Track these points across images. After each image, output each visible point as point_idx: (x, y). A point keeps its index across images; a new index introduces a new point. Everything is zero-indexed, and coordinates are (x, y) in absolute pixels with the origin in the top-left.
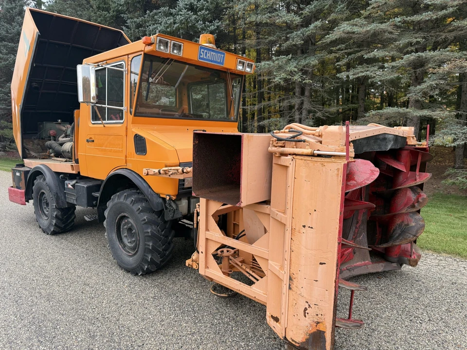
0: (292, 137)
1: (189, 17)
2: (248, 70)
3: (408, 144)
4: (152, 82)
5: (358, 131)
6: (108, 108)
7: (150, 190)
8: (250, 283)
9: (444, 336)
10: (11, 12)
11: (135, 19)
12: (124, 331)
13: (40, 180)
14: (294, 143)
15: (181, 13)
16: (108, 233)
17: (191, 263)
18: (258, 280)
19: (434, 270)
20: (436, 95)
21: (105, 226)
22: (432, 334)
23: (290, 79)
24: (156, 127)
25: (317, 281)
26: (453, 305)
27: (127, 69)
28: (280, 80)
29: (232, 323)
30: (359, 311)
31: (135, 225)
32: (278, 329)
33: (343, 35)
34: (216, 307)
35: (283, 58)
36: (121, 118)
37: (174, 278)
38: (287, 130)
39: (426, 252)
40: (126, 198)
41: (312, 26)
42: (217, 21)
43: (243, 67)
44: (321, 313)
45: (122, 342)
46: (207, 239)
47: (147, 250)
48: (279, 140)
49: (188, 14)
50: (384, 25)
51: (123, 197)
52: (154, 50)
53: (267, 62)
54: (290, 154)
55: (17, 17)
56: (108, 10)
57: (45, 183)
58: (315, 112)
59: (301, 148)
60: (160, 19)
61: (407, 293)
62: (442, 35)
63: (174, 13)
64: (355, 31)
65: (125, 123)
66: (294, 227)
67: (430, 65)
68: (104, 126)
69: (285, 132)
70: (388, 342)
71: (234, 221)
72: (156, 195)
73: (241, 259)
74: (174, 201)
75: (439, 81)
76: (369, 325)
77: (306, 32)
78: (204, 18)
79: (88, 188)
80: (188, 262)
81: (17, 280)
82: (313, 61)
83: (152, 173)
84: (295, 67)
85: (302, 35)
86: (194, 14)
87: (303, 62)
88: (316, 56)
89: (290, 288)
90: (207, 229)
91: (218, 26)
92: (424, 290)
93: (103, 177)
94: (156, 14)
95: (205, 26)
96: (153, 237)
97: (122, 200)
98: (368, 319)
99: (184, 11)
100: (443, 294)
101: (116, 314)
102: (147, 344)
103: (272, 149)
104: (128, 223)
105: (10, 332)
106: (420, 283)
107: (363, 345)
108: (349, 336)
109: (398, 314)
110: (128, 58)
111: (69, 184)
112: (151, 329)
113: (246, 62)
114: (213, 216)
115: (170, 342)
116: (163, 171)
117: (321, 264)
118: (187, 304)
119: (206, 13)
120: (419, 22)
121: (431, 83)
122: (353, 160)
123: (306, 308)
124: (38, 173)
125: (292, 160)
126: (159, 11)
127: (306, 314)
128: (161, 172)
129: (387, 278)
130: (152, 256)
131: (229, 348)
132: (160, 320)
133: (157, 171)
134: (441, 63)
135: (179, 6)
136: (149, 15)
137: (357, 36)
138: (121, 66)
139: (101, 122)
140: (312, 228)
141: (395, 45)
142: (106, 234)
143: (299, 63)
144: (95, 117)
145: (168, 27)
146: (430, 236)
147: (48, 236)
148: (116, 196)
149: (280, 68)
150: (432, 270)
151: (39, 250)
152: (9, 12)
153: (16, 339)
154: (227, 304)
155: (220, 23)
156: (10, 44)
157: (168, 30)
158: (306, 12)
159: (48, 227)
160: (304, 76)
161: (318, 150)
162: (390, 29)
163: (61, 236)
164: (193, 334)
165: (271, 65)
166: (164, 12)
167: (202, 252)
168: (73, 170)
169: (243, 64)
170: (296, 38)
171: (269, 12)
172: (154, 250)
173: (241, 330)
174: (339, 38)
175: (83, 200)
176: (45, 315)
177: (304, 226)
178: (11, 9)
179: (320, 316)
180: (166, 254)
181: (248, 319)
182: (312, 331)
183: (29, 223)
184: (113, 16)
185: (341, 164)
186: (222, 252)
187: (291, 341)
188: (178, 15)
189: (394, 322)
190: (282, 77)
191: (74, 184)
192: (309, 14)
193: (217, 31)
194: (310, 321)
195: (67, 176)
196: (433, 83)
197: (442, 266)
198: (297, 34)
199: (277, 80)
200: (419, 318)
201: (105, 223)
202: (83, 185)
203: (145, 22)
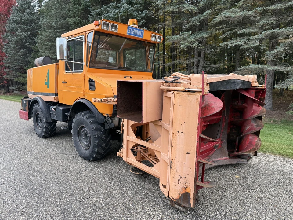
0: (174, 81)
1: (129, 9)
2: (158, 40)
3: (253, 86)
4: (99, 48)
5: (214, 77)
6: (74, 63)
7: (97, 111)
8: (151, 166)
9: (268, 201)
10: (24, 6)
11: (96, 10)
12: (79, 190)
13: (37, 106)
14: (175, 84)
15: (123, 6)
16: (74, 137)
17: (119, 154)
18: (155, 164)
19: (270, 164)
20: (283, 56)
21: (72, 133)
22: (261, 199)
23: (191, 46)
24: (102, 74)
25: (185, 163)
26: (277, 184)
27: (85, 40)
28: (184, 47)
29: (142, 189)
30: (218, 185)
31: (88, 132)
32: (165, 191)
33: (225, 19)
34: (133, 180)
35: (186, 34)
36: (82, 69)
37: (111, 163)
38: (172, 77)
39: (268, 154)
40: (84, 116)
41: (205, 14)
42: (146, 11)
43: (155, 39)
44: (187, 182)
45: (78, 196)
46: (128, 140)
47: (95, 146)
48: (166, 82)
49: (128, 7)
50: (250, 12)
51: (82, 115)
52: (101, 29)
53: (176, 36)
54: (172, 91)
55: (27, 9)
56: (80, 5)
57: (39, 107)
58: (206, 67)
59: (179, 87)
60: (111, 10)
61: (250, 176)
62: (288, 18)
63: (119, 6)
64: (232, 16)
65: (84, 72)
66: (173, 133)
67: (279, 38)
68: (72, 74)
69: (171, 78)
70: (232, 202)
71: (146, 131)
72: (100, 114)
73: (149, 153)
74: (110, 118)
75: (285, 47)
76: (223, 192)
77: (201, 17)
78: (138, 9)
79: (63, 110)
80: (118, 154)
81: (22, 162)
82: (205, 35)
83: (97, 101)
84: (194, 39)
85: (198, 19)
86: (131, 7)
87: (199, 36)
88: (207, 32)
89: (171, 168)
90: (128, 135)
91: (146, 14)
92: (261, 175)
93: (71, 103)
94: (108, 7)
95: (138, 14)
96: (98, 138)
97: (81, 117)
98: (223, 190)
99: (126, 5)
100: (273, 178)
101: (76, 182)
102: (91, 198)
103: (162, 87)
104: (85, 130)
105: (17, 188)
106: (260, 171)
107: (217, 203)
108: (209, 198)
109: (242, 188)
110: (86, 33)
111: (53, 108)
112: (95, 190)
113: (157, 36)
114: (131, 127)
115: (105, 197)
116: (104, 100)
117: (187, 153)
118: (117, 178)
119: (139, 6)
120: (274, 10)
121: (280, 49)
122: (208, 94)
123: (179, 179)
124: (35, 102)
125: (173, 94)
126: (110, 5)
127: (179, 183)
128: (102, 100)
129: (239, 168)
130: (98, 149)
131: (138, 201)
132: (100, 185)
133: (100, 100)
134: (288, 36)
135: (122, 2)
136: (104, 8)
137: (234, 19)
138: (81, 38)
139: (70, 71)
140: (182, 133)
141: (257, 25)
142: (72, 138)
143: (197, 36)
144: (67, 69)
145: (115, 15)
146: (272, 145)
147: (41, 139)
148: (78, 115)
149: (184, 39)
150: (269, 164)
151: (35, 146)
152: (22, 7)
153: (20, 192)
154: (140, 178)
155: (148, 12)
156: (22, 26)
157: (116, 16)
158: (201, 4)
159: (41, 134)
160: (200, 44)
161: (188, 88)
162: (254, 15)
163: (48, 139)
164: (118, 193)
165: (179, 38)
166: (113, 6)
167: (125, 148)
168: (55, 100)
169: (155, 37)
170: (195, 21)
171: (178, 5)
172: (99, 146)
173: (146, 192)
174: (222, 21)
175: (60, 117)
176: (36, 181)
177: (178, 132)
178: (24, 4)
179: (187, 184)
180: (106, 149)
181: (151, 187)
182: (183, 193)
183: (30, 131)
184: (83, 8)
185: (199, 96)
186: (137, 148)
187: (171, 198)
188: (122, 7)
189: (239, 192)
190: (185, 45)
191: (55, 108)
192: (203, 5)
193: (146, 17)
194: (181, 187)
195: (52, 104)
196: (281, 49)
197: (276, 162)
198: (195, 18)
199: (182, 46)
200: (255, 190)
201: (72, 131)
202: (61, 108)
203: (102, 12)
